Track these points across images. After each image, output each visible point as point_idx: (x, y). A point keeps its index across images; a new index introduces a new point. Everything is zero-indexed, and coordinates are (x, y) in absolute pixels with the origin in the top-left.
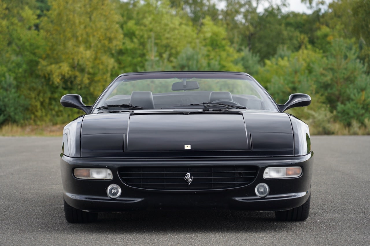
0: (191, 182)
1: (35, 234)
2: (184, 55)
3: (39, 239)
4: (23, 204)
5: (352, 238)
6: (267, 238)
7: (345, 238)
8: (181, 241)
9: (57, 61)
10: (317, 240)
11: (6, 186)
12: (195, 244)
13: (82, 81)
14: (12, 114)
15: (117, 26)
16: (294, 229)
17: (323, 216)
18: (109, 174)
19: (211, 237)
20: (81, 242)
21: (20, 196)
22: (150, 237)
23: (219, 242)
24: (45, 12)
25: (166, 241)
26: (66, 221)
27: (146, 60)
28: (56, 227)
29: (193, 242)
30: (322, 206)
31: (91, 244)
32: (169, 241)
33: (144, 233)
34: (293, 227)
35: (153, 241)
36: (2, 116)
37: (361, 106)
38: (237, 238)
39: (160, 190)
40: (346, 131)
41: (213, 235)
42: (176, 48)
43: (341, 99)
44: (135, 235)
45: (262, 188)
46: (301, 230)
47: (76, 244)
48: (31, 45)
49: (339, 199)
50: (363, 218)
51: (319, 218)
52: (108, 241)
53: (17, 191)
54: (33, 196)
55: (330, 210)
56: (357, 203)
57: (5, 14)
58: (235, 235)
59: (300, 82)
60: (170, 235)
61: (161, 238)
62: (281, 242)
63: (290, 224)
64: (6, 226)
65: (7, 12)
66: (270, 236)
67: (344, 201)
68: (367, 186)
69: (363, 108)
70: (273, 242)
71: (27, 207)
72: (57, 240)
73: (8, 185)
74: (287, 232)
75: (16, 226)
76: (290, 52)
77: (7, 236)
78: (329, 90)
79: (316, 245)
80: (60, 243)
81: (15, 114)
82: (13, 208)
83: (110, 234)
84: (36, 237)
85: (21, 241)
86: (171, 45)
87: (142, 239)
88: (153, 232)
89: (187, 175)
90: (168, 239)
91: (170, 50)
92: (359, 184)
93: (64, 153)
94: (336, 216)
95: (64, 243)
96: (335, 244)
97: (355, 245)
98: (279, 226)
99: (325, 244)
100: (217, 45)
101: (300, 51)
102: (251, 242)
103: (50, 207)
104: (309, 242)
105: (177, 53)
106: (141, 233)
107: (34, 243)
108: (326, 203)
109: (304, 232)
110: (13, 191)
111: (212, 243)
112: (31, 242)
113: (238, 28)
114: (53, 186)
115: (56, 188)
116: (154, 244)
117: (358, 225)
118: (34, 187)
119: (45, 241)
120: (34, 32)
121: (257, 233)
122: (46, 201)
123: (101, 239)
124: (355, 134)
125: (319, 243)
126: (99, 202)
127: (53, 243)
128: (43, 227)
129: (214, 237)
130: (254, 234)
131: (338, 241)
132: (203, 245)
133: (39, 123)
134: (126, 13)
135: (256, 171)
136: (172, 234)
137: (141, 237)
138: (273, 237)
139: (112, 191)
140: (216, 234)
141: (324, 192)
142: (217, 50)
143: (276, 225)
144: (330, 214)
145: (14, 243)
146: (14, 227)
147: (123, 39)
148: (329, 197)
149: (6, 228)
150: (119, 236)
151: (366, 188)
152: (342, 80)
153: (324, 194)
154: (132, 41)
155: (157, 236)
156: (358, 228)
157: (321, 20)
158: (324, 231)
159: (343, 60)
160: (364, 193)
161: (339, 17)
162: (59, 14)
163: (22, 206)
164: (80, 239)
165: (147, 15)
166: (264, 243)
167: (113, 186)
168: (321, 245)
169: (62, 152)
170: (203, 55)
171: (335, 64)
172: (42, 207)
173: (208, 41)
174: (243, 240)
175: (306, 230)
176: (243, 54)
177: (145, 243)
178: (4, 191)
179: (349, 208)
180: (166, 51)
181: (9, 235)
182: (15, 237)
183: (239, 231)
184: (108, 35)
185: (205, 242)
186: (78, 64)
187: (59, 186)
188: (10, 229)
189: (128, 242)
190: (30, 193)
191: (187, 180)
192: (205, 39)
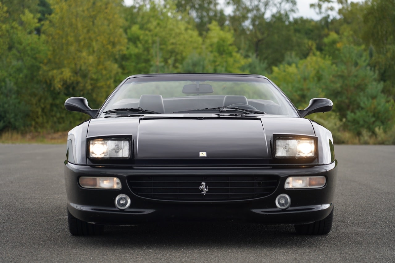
0: (206, 192)
1: (37, 248)
2: (190, 61)
3: (41, 253)
4: (23, 215)
5: (381, 255)
6: (288, 253)
7: (373, 254)
8: (195, 257)
9: (59, 66)
10: (343, 256)
11: (5, 195)
12: (211, 260)
13: (84, 87)
14: (12, 120)
15: (121, 30)
16: (317, 244)
17: (346, 230)
18: (118, 183)
19: (227, 252)
20: (87, 257)
21: (20, 206)
22: (161, 252)
23: (238, 258)
24: (46, 16)
25: (179, 257)
26: (70, 233)
27: (151, 66)
28: (59, 240)
29: (209, 258)
30: (343, 218)
31: (98, 259)
32: (182, 257)
33: (155, 247)
34: (315, 242)
35: (165, 256)
36: (2, 122)
37: (371, 114)
38: (257, 253)
39: (173, 201)
40: (356, 141)
41: (230, 250)
42: (181, 54)
43: (351, 107)
44: (145, 249)
45: (283, 200)
46: (324, 245)
47: (82, 259)
48: (32, 49)
49: (361, 212)
50: (389, 232)
51: (342, 232)
52: (116, 256)
53: (17, 201)
54: (34, 206)
55: (352, 223)
56: (379, 216)
57: (5, 17)
58: (253, 250)
59: (308, 89)
60: (183, 250)
61: (174, 253)
62: (305, 259)
63: (312, 238)
64: (5, 239)
65: (8, 15)
66: (292, 251)
67: (365, 213)
68: (387, 197)
69: (374, 116)
70: (296, 259)
71: (28, 217)
72: (61, 255)
73: (8, 194)
74: (309, 247)
75: (16, 239)
76: (298, 58)
77: (6, 250)
78: (339, 99)
79: (343, 262)
80: (64, 257)
81: (16, 120)
82: (13, 218)
83: (118, 249)
84: (38, 251)
85: (21, 256)
86: (177, 50)
87: (153, 254)
88: (165, 246)
89: (202, 185)
90: (181, 255)
91: (176, 56)
92: (379, 195)
93: (69, 160)
94: (360, 229)
95: (68, 258)
96: (364, 261)
97: (386, 262)
98: (300, 240)
99: (352, 261)
100: (224, 51)
101: (309, 58)
102: (272, 258)
103: (53, 218)
104: (334, 258)
105: (183, 59)
106: (151, 248)
107: (35, 258)
108: (347, 216)
109: (327, 247)
110: (13, 200)
111: (229, 259)
112: (32, 257)
113: (245, 34)
114: (55, 195)
115: (58, 198)
116: (166, 260)
117: (384, 240)
118: (35, 197)
119: (48, 256)
120: (35, 36)
121: (277, 248)
122: (48, 211)
123: (108, 254)
124: (366, 143)
125: (346, 259)
126: (107, 213)
127: (56, 258)
128: (46, 240)
129: (231, 252)
130: (274, 249)
131: (366, 257)
132: (219, 261)
133: (39, 130)
134: (129, 17)
135: (276, 181)
136: (185, 249)
137: (152, 252)
138: (295, 253)
139: (121, 202)
140: (233, 248)
141: (343, 203)
142: (224, 56)
143: (296, 239)
144: (353, 227)
145: (13, 257)
146: (13, 239)
147: (128, 44)
148: (349, 208)
149: (5, 240)
150: (127, 251)
151: (386, 200)
152: (352, 88)
153: (343, 205)
154: (137, 47)
155: (168, 251)
156: (386, 243)
157: (330, 26)
158: (349, 246)
159: (353, 67)
160: (385, 205)
161: (348, 23)
162: (62, 18)
163: (23, 217)
164: (86, 253)
165: (152, 19)
166: (287, 260)
167: (122, 196)
168: (348, 261)
169: (66, 159)
170: (209, 61)
171: (346, 71)
172: (43, 218)
173: (215, 46)
174: (263, 255)
175: (330, 245)
176: (250, 60)
177: (156, 259)
178: (4, 201)
179: (372, 221)
180: (171, 56)
181: (8, 249)
182: (15, 251)
183: (258, 245)
184: (112, 39)
185: (222, 258)
186: (80, 69)
187: (61, 195)
188: (9, 242)
189: (138, 258)
190: (31, 202)
191: (202, 190)
192: (211, 45)
